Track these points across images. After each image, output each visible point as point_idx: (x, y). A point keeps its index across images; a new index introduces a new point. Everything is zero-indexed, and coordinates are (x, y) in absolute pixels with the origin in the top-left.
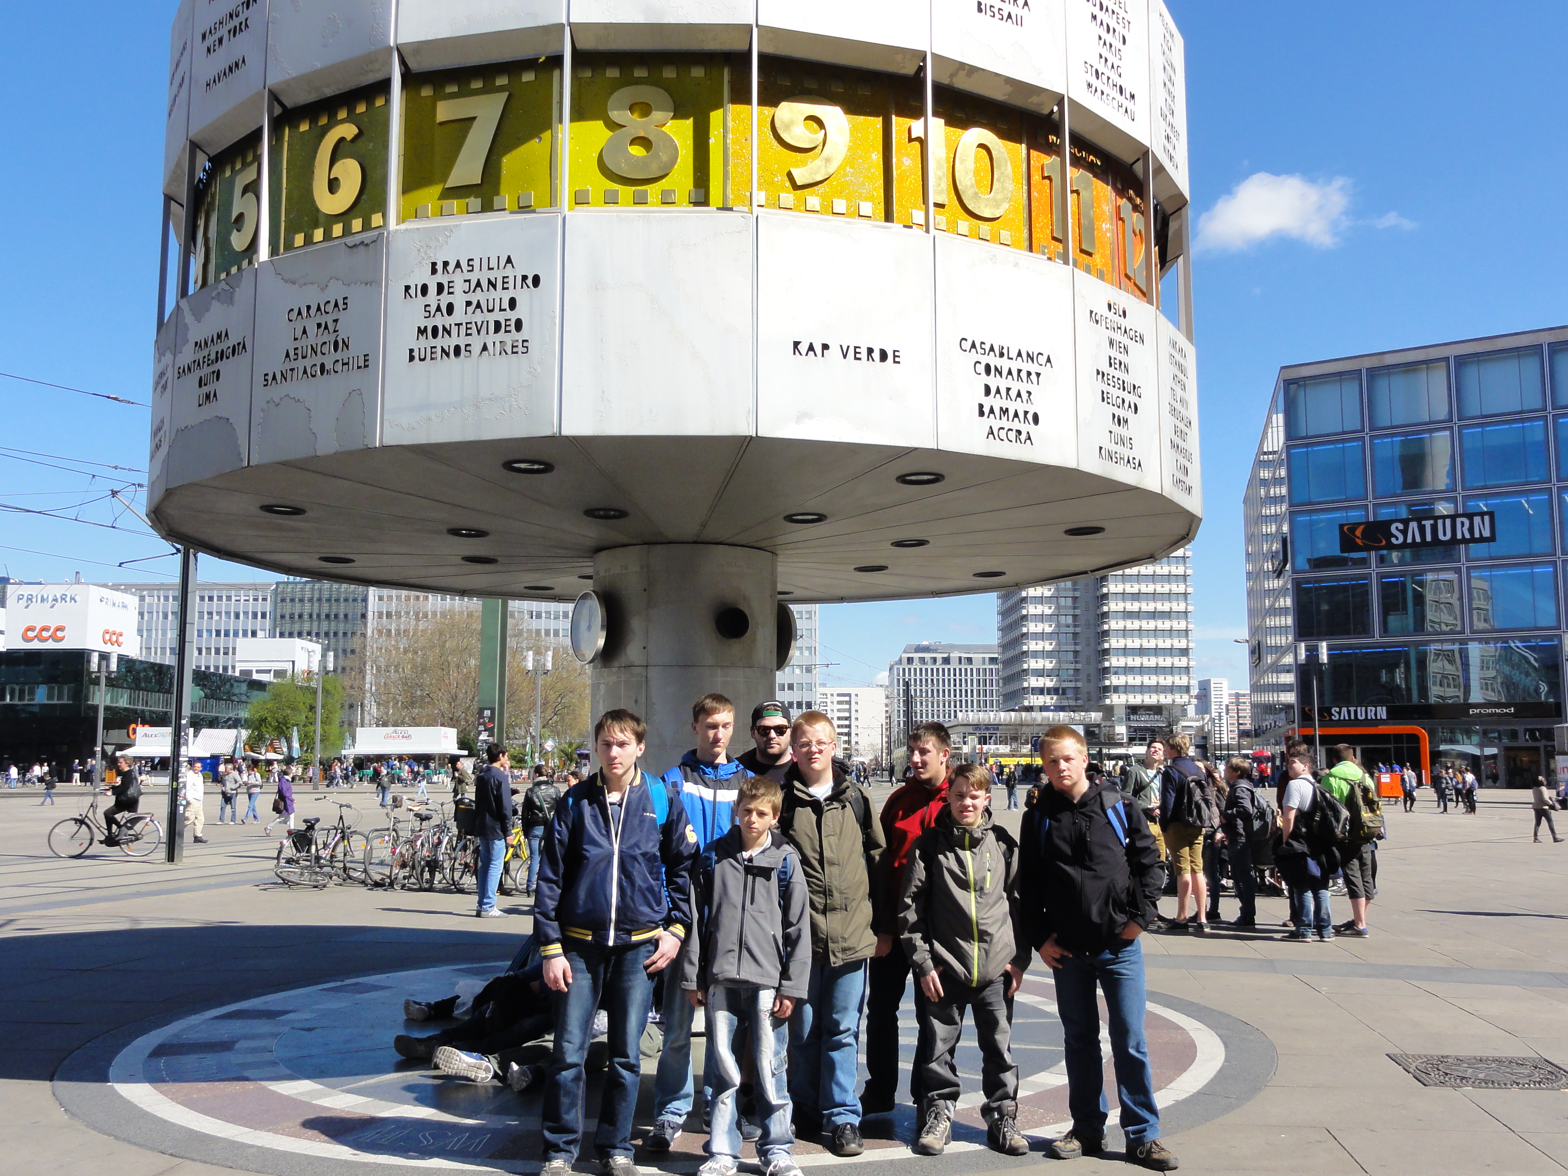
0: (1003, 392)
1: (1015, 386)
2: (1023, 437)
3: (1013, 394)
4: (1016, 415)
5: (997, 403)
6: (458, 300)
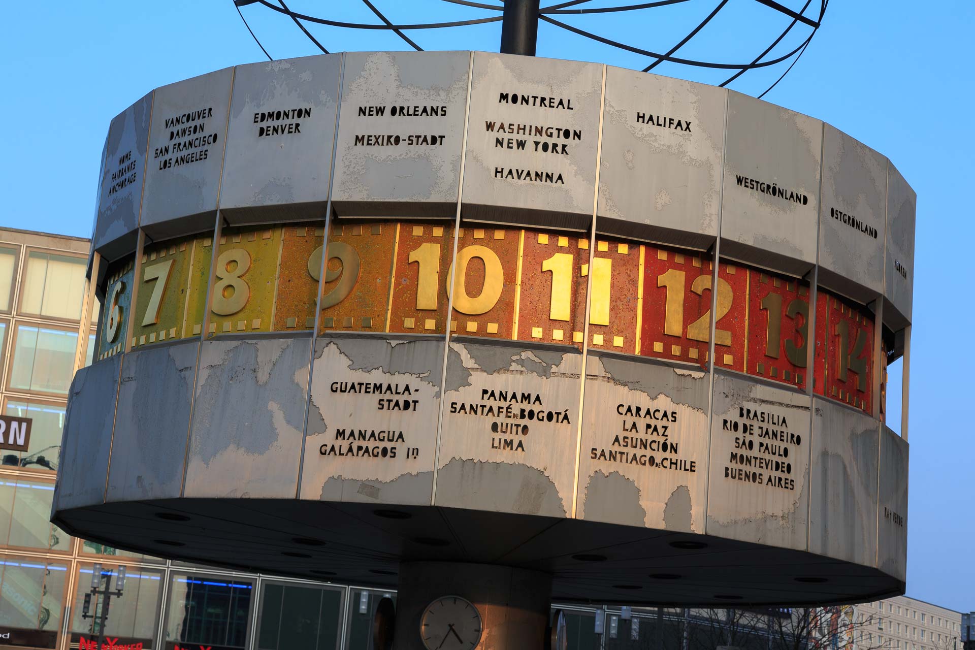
6: (757, 440)
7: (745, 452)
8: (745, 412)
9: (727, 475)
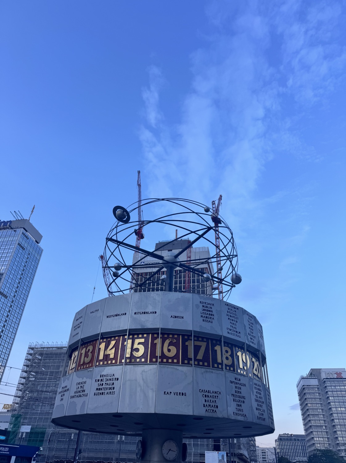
0: (209, 401)
1: (212, 399)
2: (214, 411)
3: (212, 401)
4: (212, 406)
5: (208, 404)
6: (104, 383)
7: (100, 387)
8: (102, 376)
9: (95, 395)
